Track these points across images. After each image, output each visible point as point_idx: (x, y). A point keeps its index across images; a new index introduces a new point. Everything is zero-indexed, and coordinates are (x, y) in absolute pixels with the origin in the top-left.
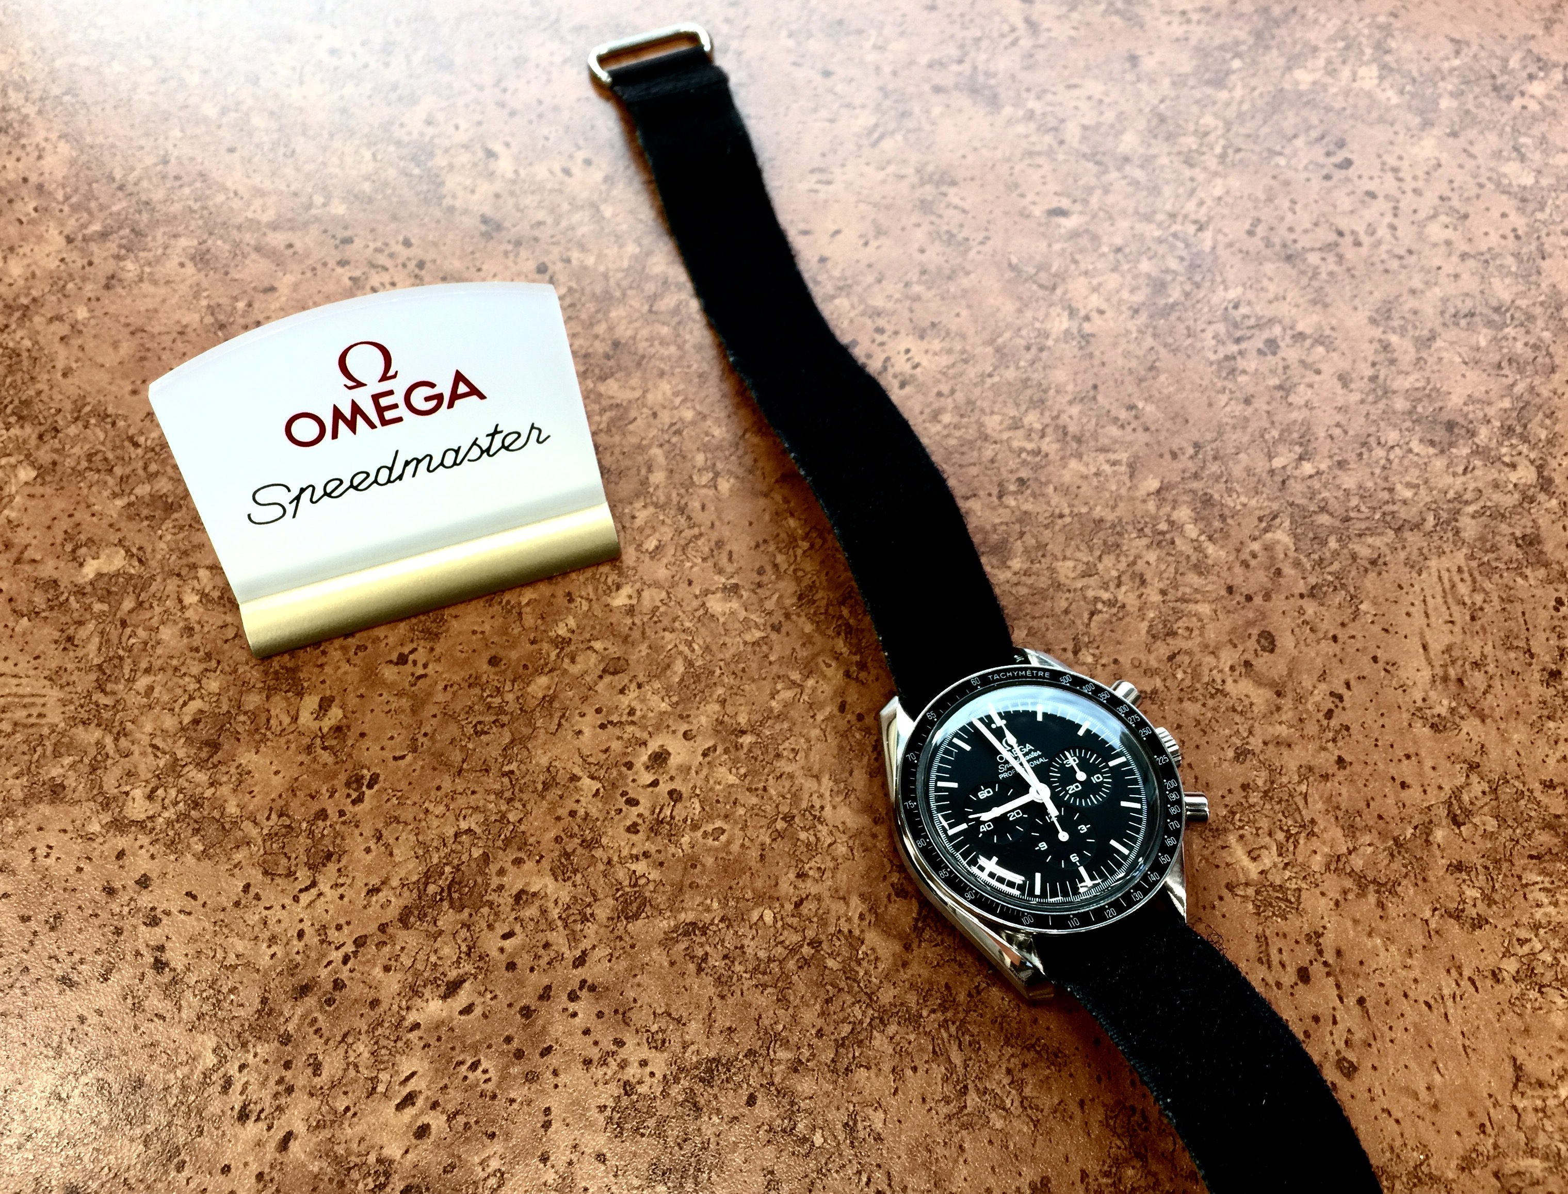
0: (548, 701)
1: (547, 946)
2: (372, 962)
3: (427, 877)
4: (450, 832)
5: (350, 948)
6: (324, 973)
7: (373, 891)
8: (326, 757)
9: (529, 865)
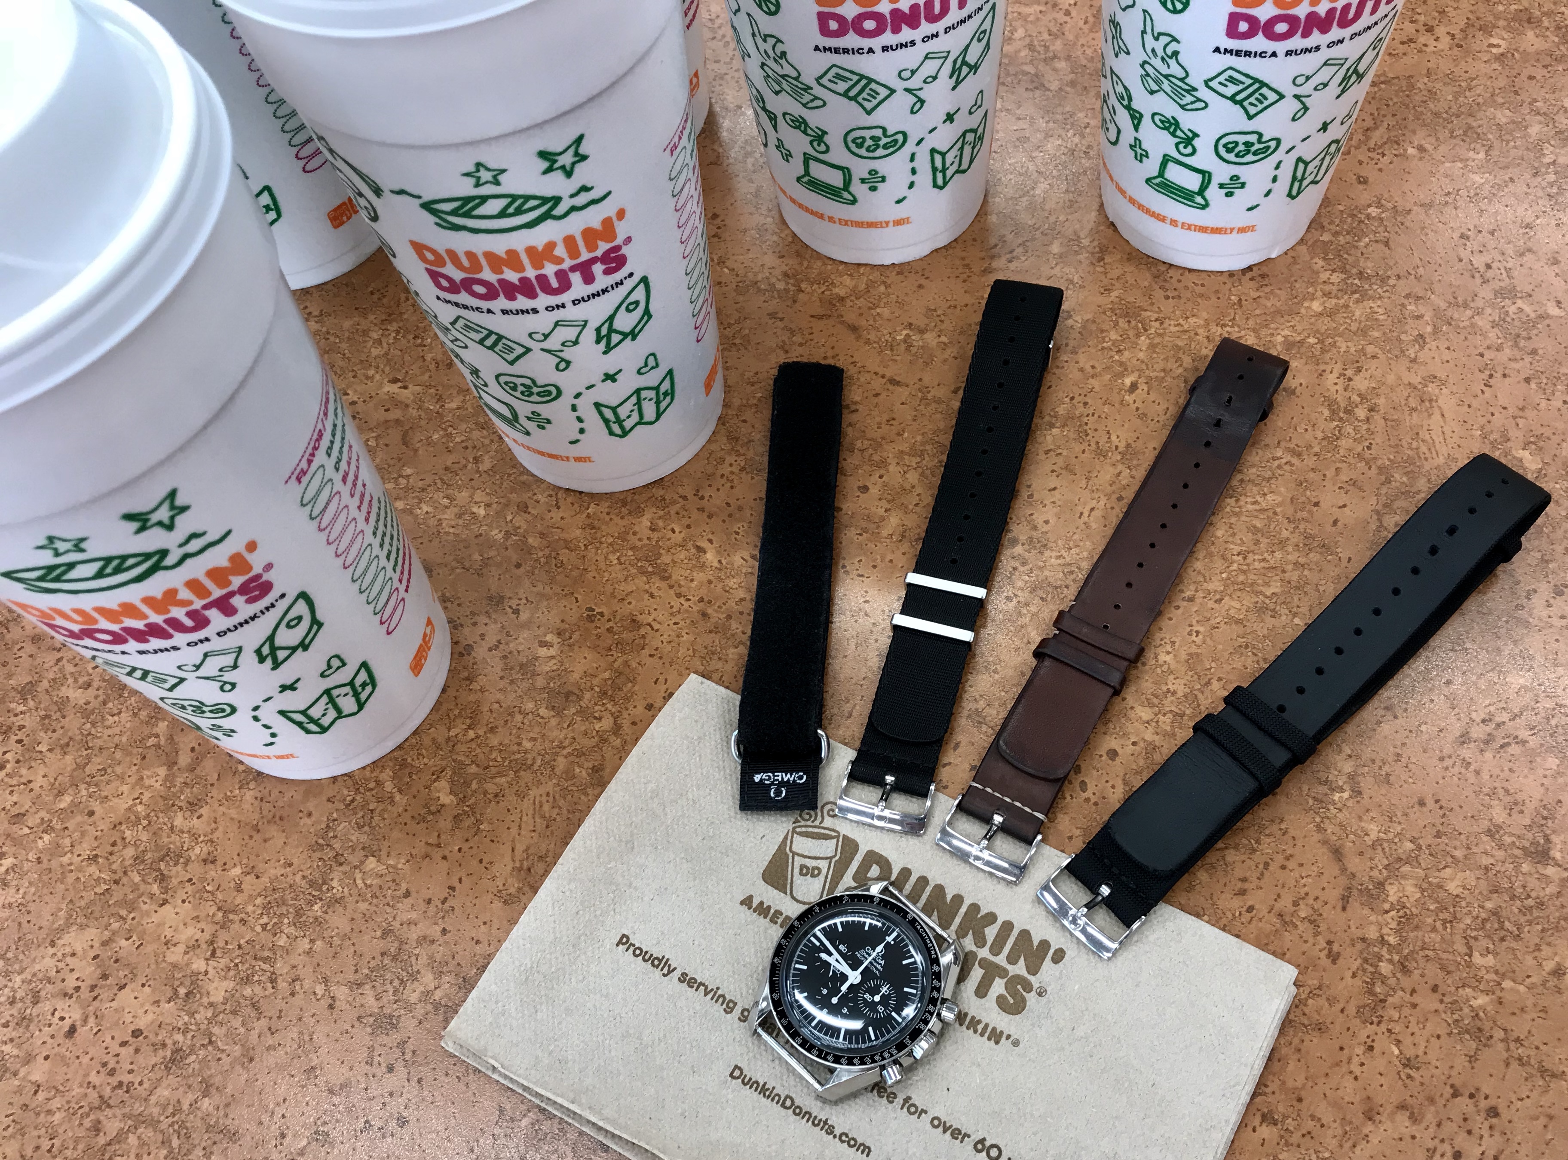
0: (542, 535)
1: (677, 513)
2: (689, 588)
3: (644, 573)
4: (618, 567)
5: (682, 600)
6: (695, 608)
7: (652, 596)
8: (576, 636)
9: (636, 528)
